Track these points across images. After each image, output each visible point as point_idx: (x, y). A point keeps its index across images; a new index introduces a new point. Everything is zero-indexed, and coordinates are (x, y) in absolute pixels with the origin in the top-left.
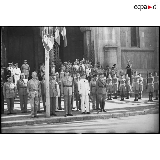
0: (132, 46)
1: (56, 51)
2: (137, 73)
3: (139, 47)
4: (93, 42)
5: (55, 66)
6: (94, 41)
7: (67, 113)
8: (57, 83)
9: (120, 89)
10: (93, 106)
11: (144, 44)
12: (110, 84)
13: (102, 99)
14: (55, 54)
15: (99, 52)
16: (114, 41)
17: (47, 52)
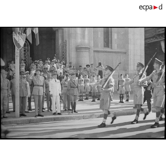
0: (105, 46)
1: (27, 49)
3: (112, 49)
5: (24, 64)
6: (66, 41)
7: (37, 114)
8: (28, 83)
9: (91, 90)
10: (64, 107)
11: (116, 45)
12: (81, 85)
13: (73, 100)
14: (25, 52)
15: (72, 52)
16: (86, 41)
17: (18, 50)
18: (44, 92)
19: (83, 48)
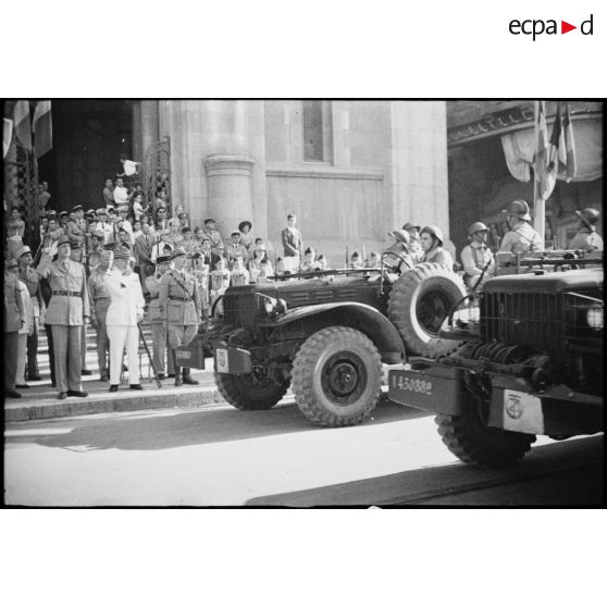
0: (307, 157)
2: (313, 254)
3: (332, 165)
4: (165, 140)
5: (21, 224)
6: (168, 138)
8: (22, 285)
11: (348, 152)
13: (179, 340)
14: (21, 180)
15: (188, 176)
16: (240, 138)
18: (84, 317)
19: (229, 162)
